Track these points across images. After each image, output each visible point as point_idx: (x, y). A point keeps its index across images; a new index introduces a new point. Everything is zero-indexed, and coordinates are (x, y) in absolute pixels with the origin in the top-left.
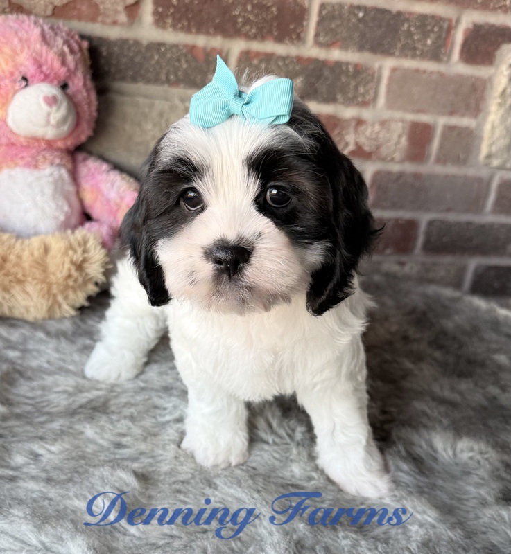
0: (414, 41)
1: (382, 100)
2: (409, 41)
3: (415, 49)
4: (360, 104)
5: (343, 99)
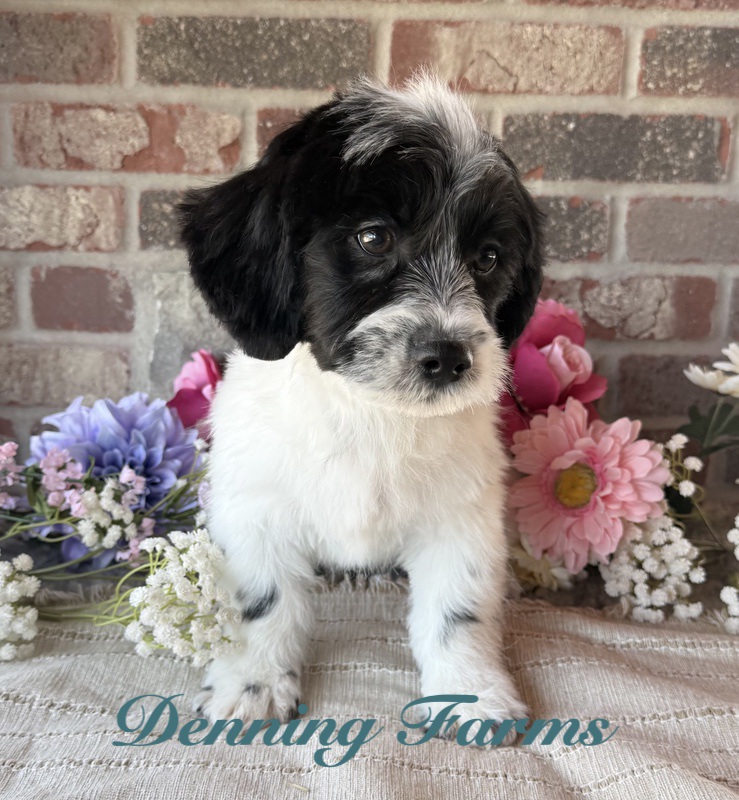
0: (665, 156)
1: (621, 249)
2: (658, 157)
3: (668, 167)
4: (586, 255)
5: (556, 250)
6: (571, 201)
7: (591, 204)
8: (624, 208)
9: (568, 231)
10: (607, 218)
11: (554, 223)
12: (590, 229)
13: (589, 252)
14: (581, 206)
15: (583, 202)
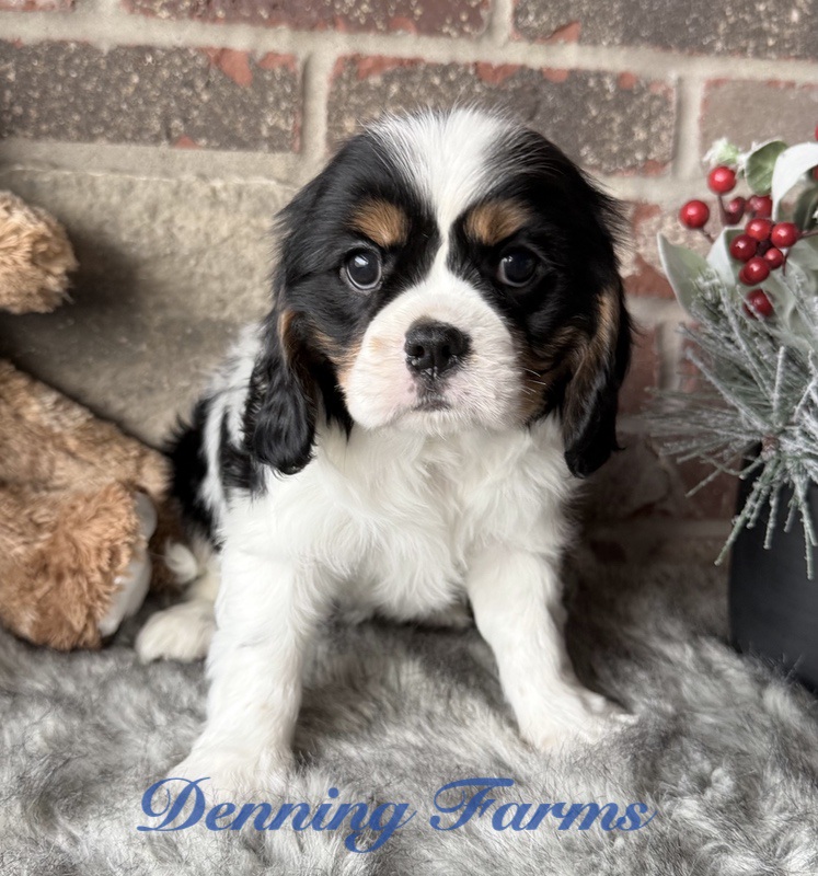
0: (757, 17)
1: (691, 157)
4: (641, 165)
5: (598, 155)
6: (620, 79)
7: (648, 86)
8: (696, 95)
9: (615, 126)
10: (673, 108)
11: (594, 112)
12: (647, 124)
13: (646, 159)
14: (635, 87)
15: (638, 82)
